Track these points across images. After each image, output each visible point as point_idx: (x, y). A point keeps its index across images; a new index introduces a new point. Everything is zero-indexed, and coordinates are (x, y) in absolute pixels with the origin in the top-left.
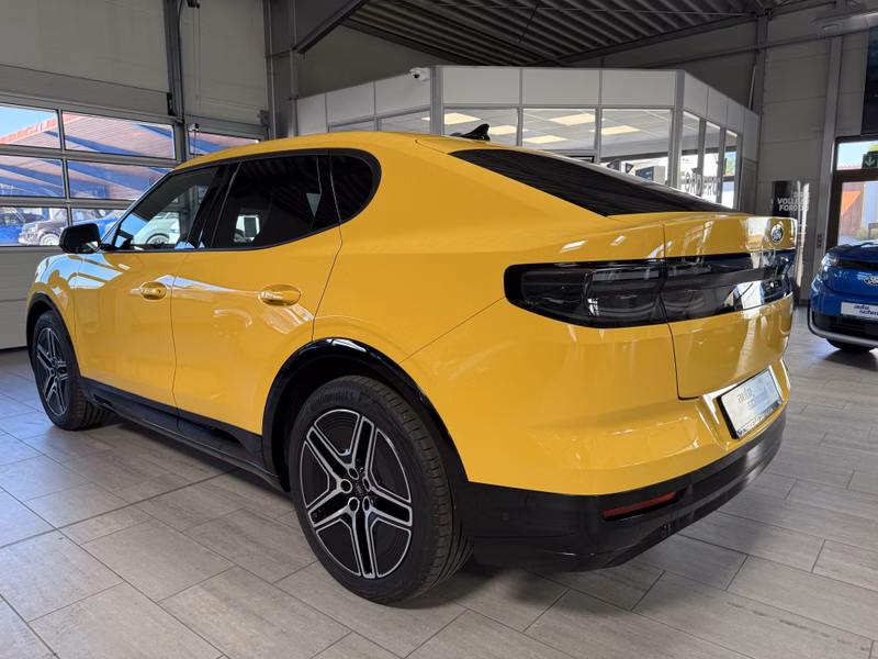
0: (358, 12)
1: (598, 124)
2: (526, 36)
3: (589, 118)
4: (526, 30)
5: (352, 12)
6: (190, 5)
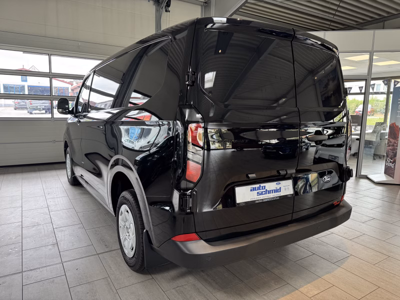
0: (243, 7)
1: (371, 60)
2: (337, 13)
3: (366, 57)
4: (337, 11)
5: (240, 7)
6: (166, 11)
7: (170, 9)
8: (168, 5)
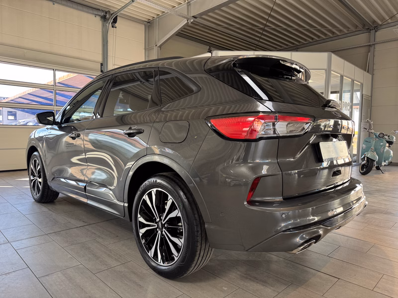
0: (183, 30)
4: (260, 38)
6: (113, 27)
7: (116, 25)
8: (115, 21)
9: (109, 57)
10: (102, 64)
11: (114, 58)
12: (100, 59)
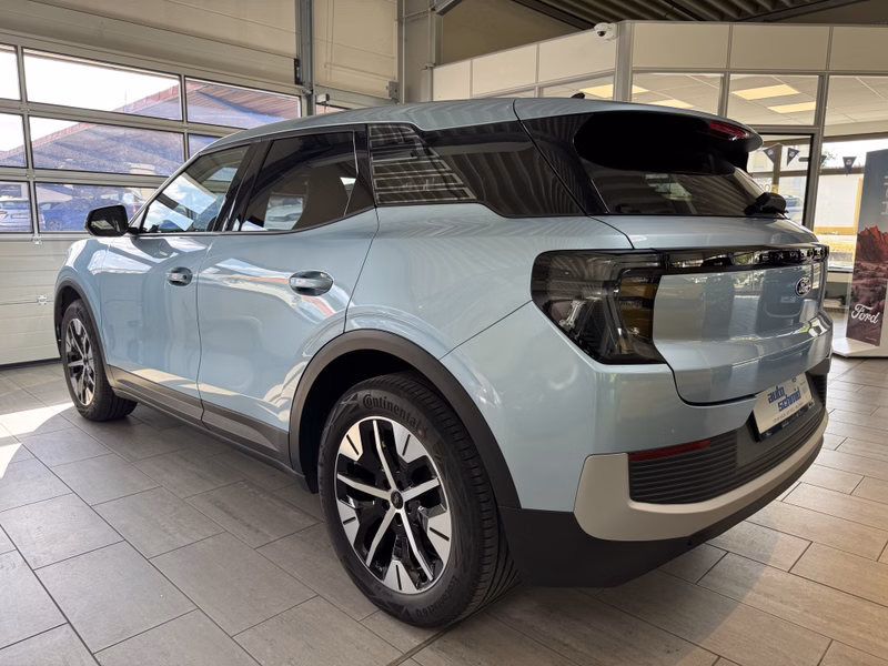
9: (315, 41)
10: (297, 62)
11: (330, 44)
12: (291, 47)
